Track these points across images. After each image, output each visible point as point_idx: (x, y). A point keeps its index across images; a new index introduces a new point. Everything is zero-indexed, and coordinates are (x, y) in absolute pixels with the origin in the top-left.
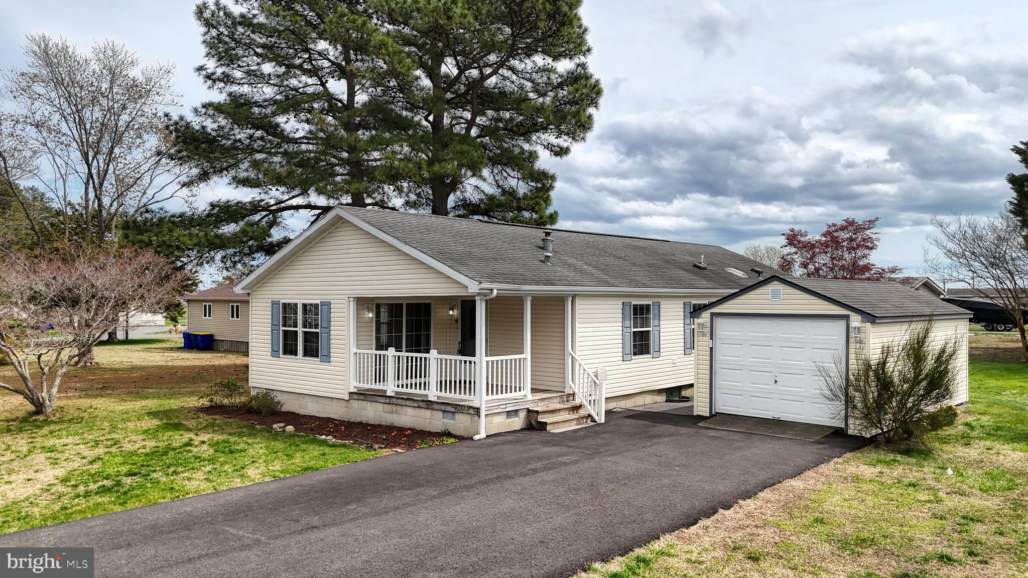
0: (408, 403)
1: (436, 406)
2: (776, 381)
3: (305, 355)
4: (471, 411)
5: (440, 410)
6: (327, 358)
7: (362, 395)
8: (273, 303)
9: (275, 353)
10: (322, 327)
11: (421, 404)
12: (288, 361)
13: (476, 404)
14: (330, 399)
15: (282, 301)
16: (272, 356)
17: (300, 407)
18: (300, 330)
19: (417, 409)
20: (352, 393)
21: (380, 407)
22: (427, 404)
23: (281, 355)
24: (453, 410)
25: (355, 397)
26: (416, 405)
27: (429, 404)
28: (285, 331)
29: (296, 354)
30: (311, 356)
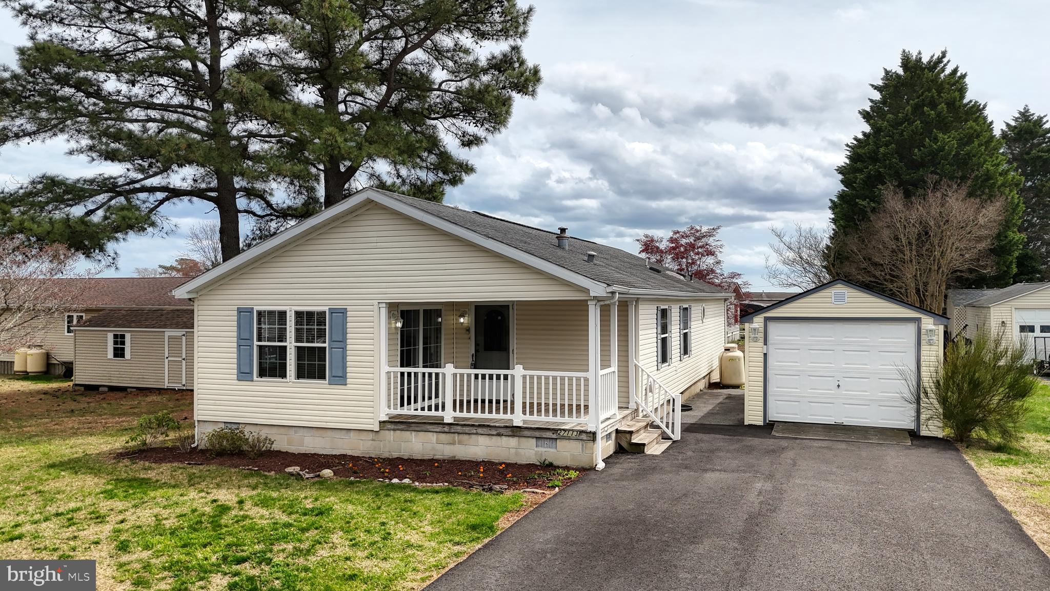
0: (480, 430)
1: (527, 433)
2: (839, 386)
3: (300, 375)
4: (584, 436)
5: (533, 437)
6: (341, 379)
7: (397, 423)
8: (240, 311)
9: (244, 375)
10: (331, 340)
11: (502, 431)
12: (271, 385)
13: (591, 428)
14: (344, 432)
15: (256, 308)
16: (238, 380)
17: (289, 443)
18: (291, 344)
19: (494, 438)
20: (384, 422)
21: (432, 437)
22: (513, 431)
23: (255, 378)
24: (554, 436)
25: (390, 426)
26: (495, 433)
27: (515, 431)
28: (260, 347)
29: (283, 375)
30: (311, 376)
